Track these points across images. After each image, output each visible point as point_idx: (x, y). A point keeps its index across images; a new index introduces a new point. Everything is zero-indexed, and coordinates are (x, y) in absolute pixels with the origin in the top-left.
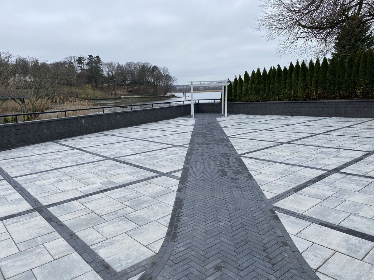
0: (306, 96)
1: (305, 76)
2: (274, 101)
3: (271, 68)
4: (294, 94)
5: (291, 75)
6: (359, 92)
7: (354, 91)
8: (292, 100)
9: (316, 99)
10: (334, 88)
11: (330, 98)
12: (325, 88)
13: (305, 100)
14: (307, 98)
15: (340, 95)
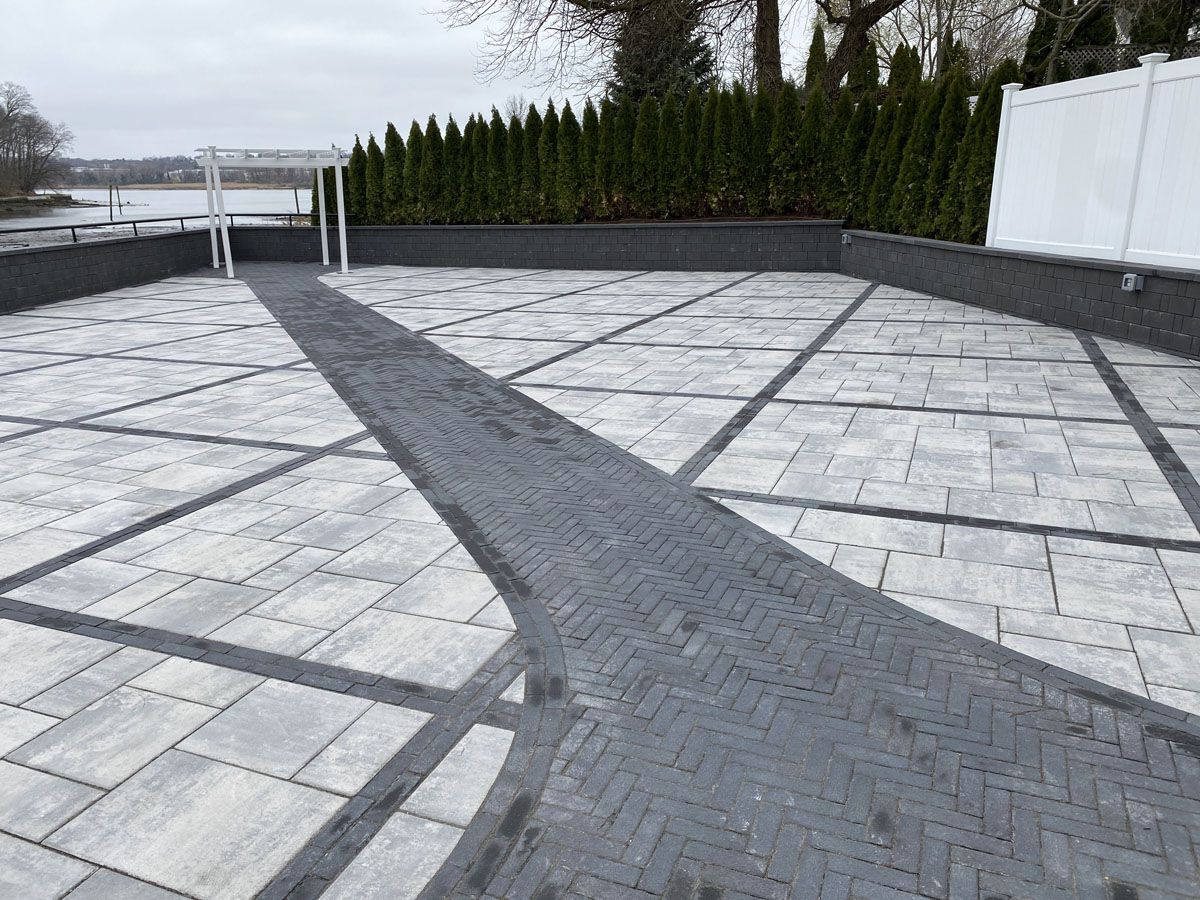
0: (581, 209)
1: (575, 150)
2: (487, 223)
3: (472, 117)
4: (546, 204)
5: (533, 144)
6: (715, 200)
7: (702, 197)
8: (542, 222)
9: (607, 219)
10: (654, 189)
11: (644, 218)
12: (632, 188)
13: (579, 221)
14: (584, 215)
15: (669, 208)
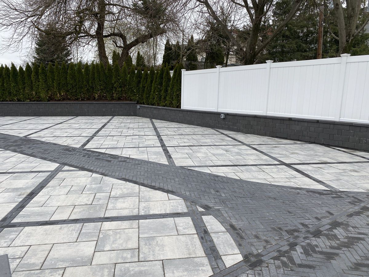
0: (49, 97)
1: (46, 78)
2: (11, 101)
4: (36, 95)
5: (29, 76)
6: (97, 95)
7: (92, 94)
8: (34, 101)
9: (59, 100)
10: (76, 91)
11: (73, 100)
12: (68, 91)
13: (49, 101)
14: (51, 99)
